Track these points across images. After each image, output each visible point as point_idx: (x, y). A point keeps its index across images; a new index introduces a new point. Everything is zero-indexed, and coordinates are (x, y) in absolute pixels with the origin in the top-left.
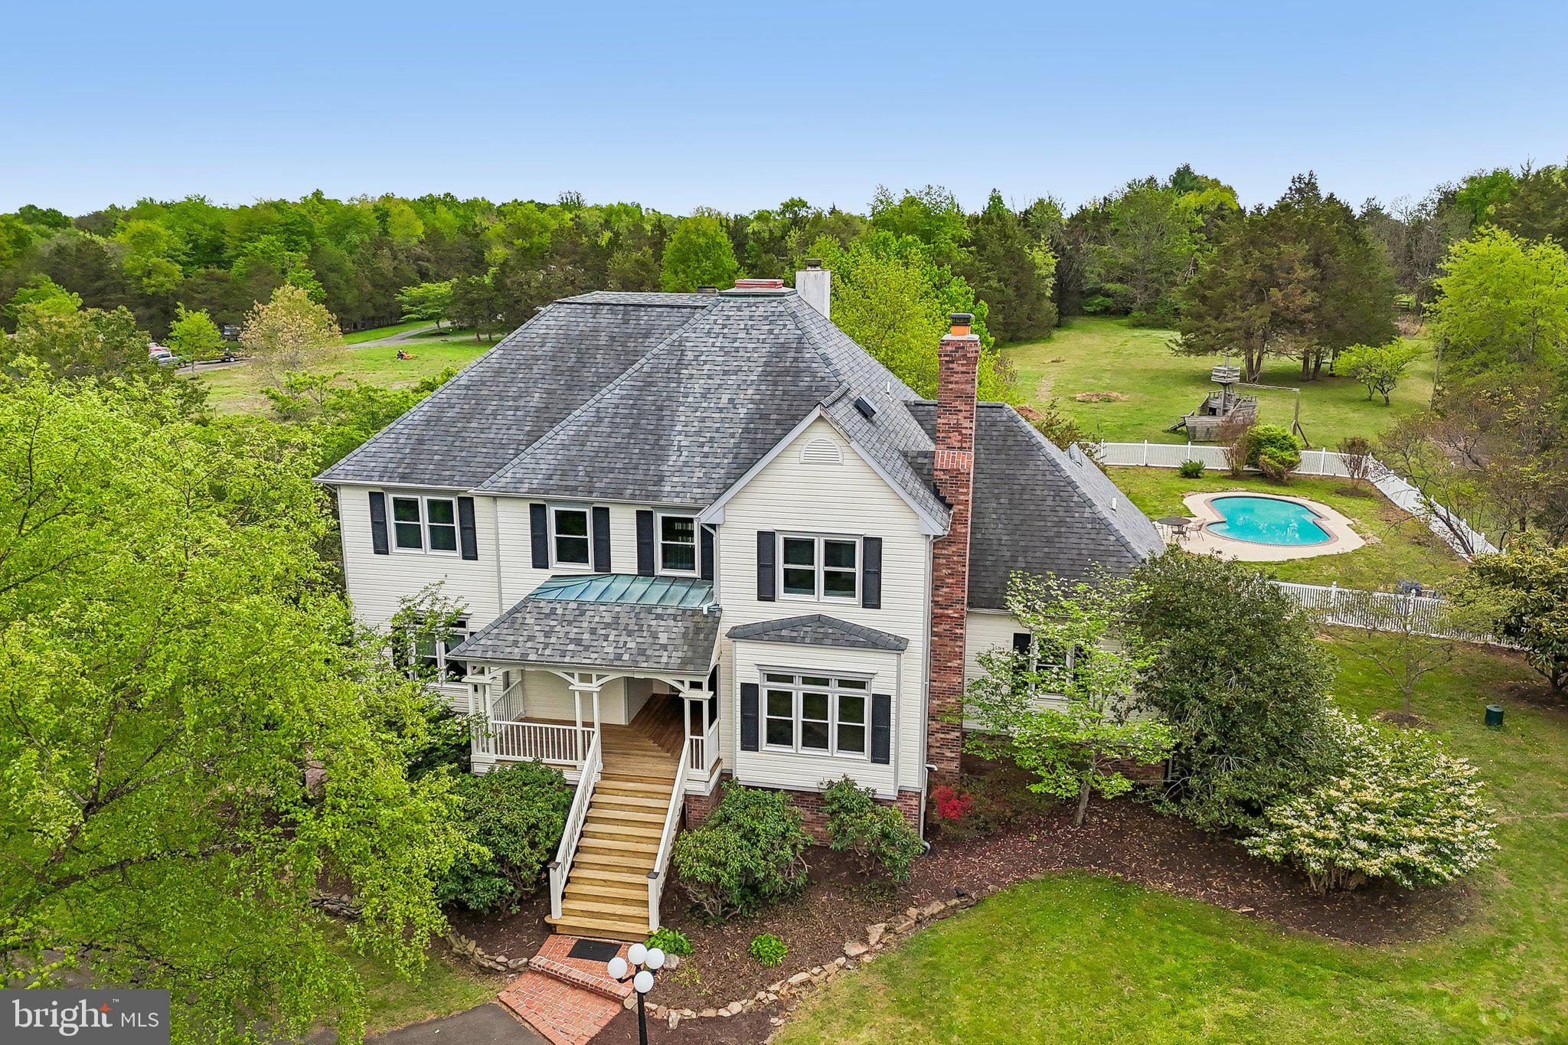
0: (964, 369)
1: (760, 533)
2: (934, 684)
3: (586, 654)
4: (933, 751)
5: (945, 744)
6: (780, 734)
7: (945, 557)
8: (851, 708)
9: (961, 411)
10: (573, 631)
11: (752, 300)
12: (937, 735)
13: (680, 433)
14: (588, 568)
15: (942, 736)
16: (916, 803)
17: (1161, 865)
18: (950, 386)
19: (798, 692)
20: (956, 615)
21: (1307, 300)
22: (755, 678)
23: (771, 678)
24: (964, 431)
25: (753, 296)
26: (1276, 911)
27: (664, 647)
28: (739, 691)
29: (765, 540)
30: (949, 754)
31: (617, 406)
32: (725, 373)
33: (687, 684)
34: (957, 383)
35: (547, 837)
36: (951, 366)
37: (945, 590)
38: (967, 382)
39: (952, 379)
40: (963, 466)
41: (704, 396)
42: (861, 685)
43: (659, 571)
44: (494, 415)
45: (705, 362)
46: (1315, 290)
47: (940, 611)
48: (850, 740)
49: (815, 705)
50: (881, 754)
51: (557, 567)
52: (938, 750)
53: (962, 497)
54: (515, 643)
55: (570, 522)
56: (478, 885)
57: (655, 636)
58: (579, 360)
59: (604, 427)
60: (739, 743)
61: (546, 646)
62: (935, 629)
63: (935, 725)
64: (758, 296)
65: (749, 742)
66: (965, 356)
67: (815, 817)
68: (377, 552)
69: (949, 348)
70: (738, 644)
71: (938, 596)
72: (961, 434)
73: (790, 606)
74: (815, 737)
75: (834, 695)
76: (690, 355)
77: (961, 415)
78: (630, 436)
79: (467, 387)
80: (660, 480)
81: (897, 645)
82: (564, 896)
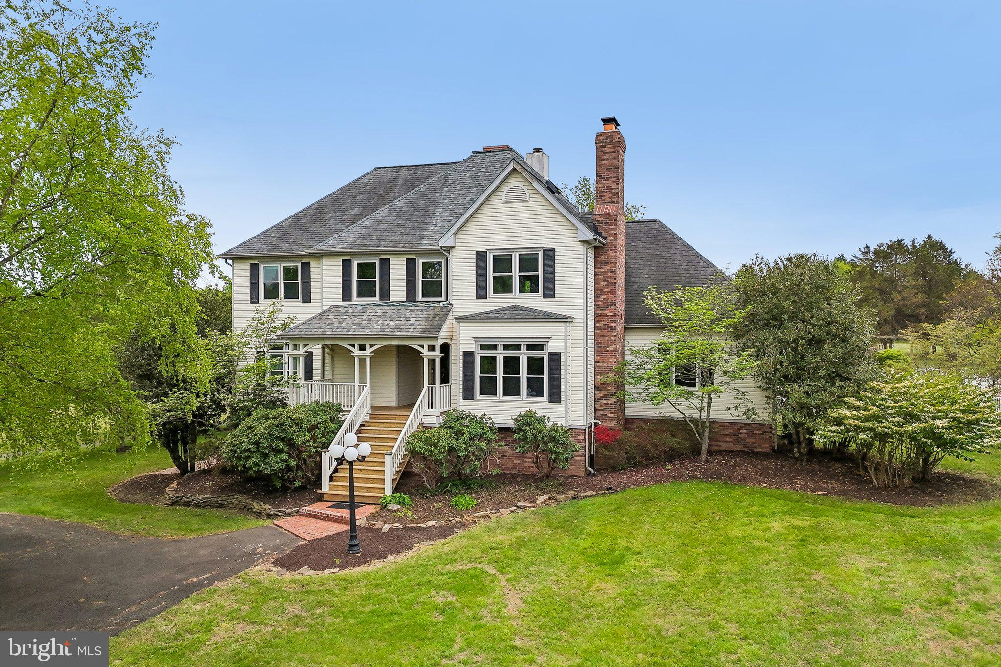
0: (612, 150)
1: (477, 253)
2: (598, 364)
3: (363, 330)
4: (599, 413)
5: (607, 407)
6: (489, 388)
7: (604, 273)
8: (535, 365)
9: (611, 178)
10: (357, 320)
11: (492, 154)
12: (601, 401)
13: (438, 216)
14: (376, 300)
15: (605, 402)
16: (583, 438)
17: (760, 476)
18: (604, 162)
19: (500, 355)
20: (611, 314)
21: (920, 298)
22: (473, 347)
23: (483, 347)
24: (613, 191)
25: (493, 152)
26: (844, 493)
27: (413, 325)
28: (461, 358)
29: (481, 257)
30: (610, 415)
31: (402, 207)
32: (470, 187)
33: (426, 348)
34: (607, 159)
35: (323, 435)
36: (603, 149)
37: (603, 296)
38: (614, 158)
39: (605, 157)
40: (612, 211)
41: (455, 199)
42: (541, 348)
43: (420, 298)
44: (329, 220)
45: (459, 184)
46: (925, 293)
47: (601, 312)
48: (535, 389)
49: (512, 364)
50: (555, 397)
51: (356, 300)
52: (602, 413)
53: (612, 232)
54: (320, 327)
55: (366, 270)
56: (272, 458)
57: (407, 320)
58: (384, 192)
59: (393, 217)
60: (461, 395)
61: (338, 328)
62: (597, 325)
63: (600, 394)
64: (496, 152)
65: (468, 394)
66: (612, 142)
67: (514, 452)
68: (252, 303)
69: (602, 138)
70: (461, 325)
71: (599, 301)
72: (611, 193)
73: (496, 301)
74: (512, 389)
75: (524, 356)
76: (450, 181)
77: (611, 181)
78: (407, 220)
79: (316, 209)
80: (422, 238)
81: (565, 319)
82: (331, 479)
